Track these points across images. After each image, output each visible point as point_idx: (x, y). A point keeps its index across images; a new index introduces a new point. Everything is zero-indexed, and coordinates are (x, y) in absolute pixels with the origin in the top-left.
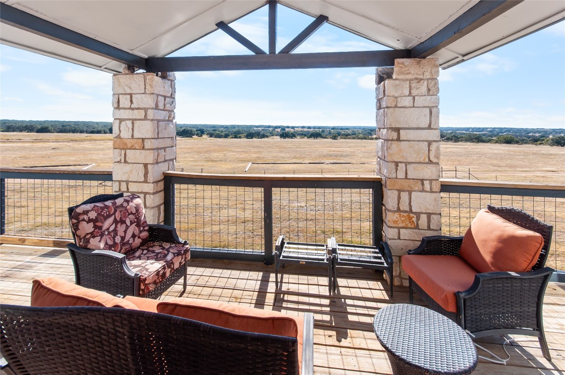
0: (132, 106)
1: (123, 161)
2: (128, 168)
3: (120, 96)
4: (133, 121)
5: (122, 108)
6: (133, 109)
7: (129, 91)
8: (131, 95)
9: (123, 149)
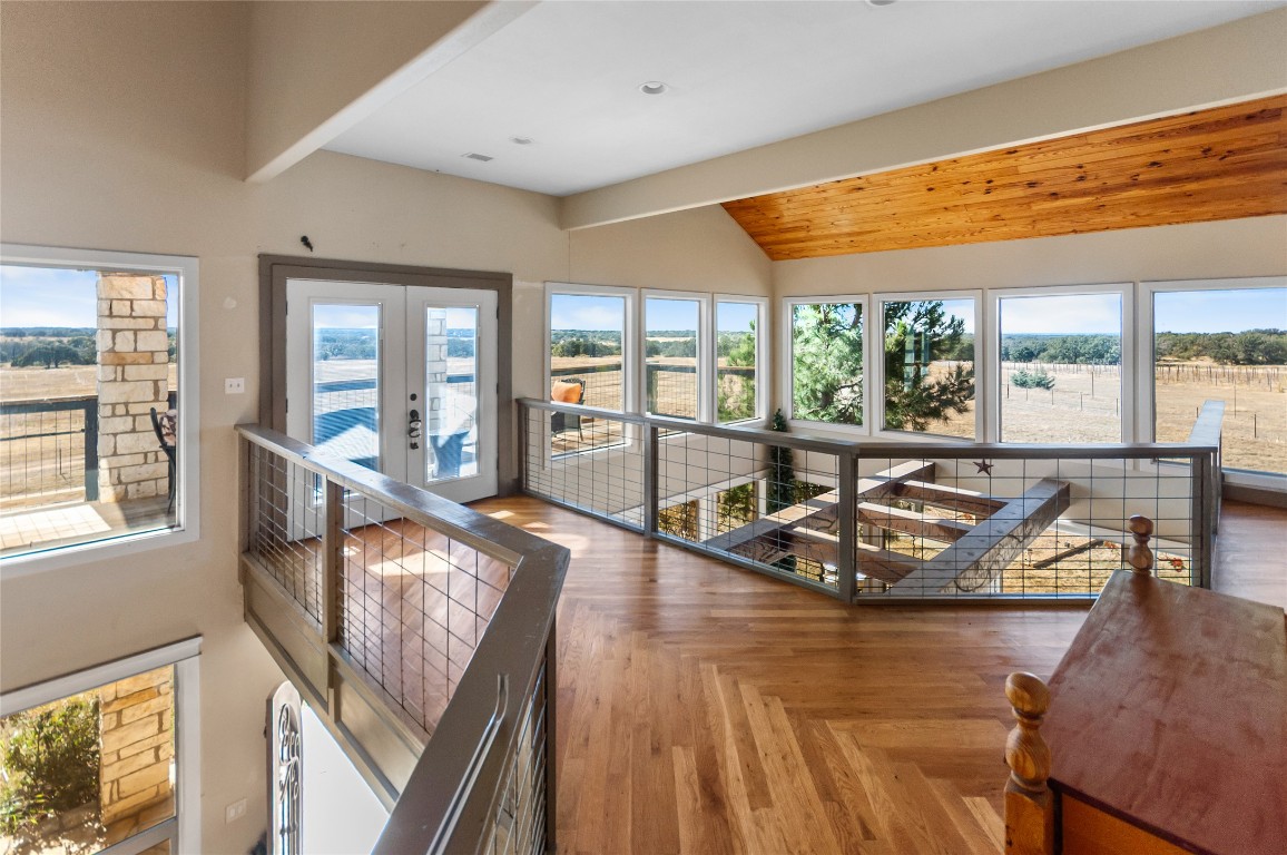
0: (134, 314)
1: (120, 378)
2: (127, 387)
3: (114, 302)
4: (136, 332)
5: (115, 317)
6: (134, 318)
7: (129, 296)
8: (131, 301)
9: (118, 365)
